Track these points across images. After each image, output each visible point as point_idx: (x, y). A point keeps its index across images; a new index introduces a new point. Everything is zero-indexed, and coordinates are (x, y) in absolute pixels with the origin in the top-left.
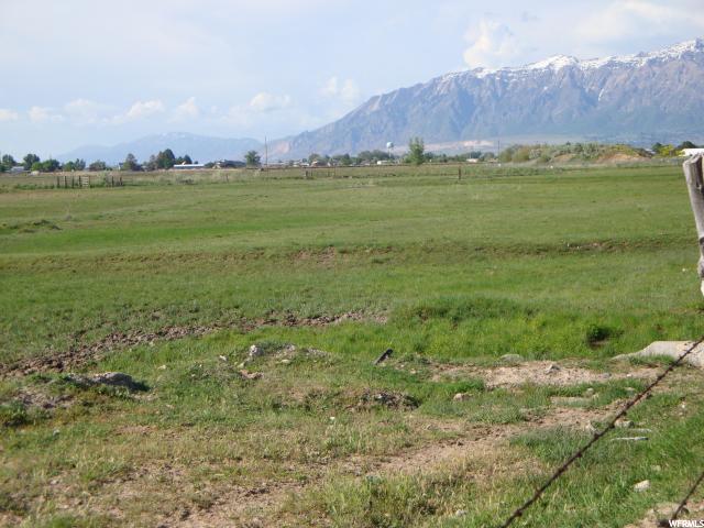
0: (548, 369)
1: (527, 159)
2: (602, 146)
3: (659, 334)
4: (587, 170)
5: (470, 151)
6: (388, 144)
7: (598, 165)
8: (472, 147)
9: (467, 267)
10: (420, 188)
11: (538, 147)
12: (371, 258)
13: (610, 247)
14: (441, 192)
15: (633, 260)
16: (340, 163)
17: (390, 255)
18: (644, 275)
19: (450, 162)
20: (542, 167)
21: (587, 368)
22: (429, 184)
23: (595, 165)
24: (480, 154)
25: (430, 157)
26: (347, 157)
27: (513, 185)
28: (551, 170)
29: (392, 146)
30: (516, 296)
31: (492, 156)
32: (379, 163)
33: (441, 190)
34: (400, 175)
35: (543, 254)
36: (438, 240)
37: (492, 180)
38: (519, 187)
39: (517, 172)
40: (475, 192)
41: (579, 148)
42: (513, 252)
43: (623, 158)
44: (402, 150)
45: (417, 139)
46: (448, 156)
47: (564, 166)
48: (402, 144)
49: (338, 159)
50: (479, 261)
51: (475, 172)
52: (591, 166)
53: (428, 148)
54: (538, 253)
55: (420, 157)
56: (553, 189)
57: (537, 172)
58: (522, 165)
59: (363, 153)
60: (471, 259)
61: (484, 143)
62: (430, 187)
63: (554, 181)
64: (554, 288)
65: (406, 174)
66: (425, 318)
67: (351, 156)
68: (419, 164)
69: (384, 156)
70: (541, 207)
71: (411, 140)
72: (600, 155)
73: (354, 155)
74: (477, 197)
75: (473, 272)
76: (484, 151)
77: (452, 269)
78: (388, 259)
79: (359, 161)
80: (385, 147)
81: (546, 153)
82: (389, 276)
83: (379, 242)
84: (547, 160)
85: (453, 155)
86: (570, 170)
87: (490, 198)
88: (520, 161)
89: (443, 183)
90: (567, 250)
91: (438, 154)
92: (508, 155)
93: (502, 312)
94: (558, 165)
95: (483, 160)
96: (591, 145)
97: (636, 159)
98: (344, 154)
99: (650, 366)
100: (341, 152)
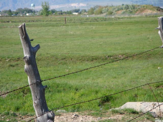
0: (73, 116)
1: (101, 13)
2: (139, 6)
3: (134, 99)
4: (130, 18)
5: (74, 9)
6: (32, 5)
7: (136, 16)
8: (75, 7)
9: (56, 68)
10: (44, 28)
11: (107, 7)
12: (8, 64)
13: (127, 57)
14: (54, 30)
15: (137, 63)
16: (7, 14)
17: (19, 62)
18: (139, 71)
19: (64, 14)
20: (108, 17)
21: (92, 115)
22: (50, 26)
23: (135, 16)
24: (79, 10)
25: (53, 11)
26: (10, 11)
27: (91, 26)
28: (112, 19)
29: (34, 6)
30: (73, 82)
31: (85, 11)
32: (27, 14)
33: (54, 29)
34: (37, 21)
35: (95, 61)
36: (44, 55)
37: (82, 24)
38: (94, 27)
39: (96, 20)
40: (71, 30)
41: (127, 7)
42: (80, 60)
43: (149, 12)
44: (39, 8)
45: (45, 3)
46: (63, 11)
47: (119, 16)
48: (39, 5)
49: (5, 12)
50: (63, 65)
51: (75, 20)
52: (132, 16)
53: (52, 7)
54: (92, 61)
55: (47, 11)
56: (110, 28)
57: (105, 20)
58: (99, 16)
59: (19, 9)
60: (59, 64)
61: (81, 5)
62: (50, 27)
63: (112, 24)
64: (95, 77)
65: (40, 21)
66: (26, 94)
67: (12, 10)
68: (47, 15)
69: (30, 11)
70: (102, 38)
71: (43, 3)
72: (137, 10)
73: (14, 10)
74: (72, 33)
75: (58, 70)
76: (81, 9)
77: (49, 69)
78: (17, 64)
79: (17, 13)
80: (31, 6)
81: (111, 10)
82: (16, 73)
83: (14, 56)
84: (111, 13)
85: (66, 11)
86: (122, 18)
87: (78, 33)
88: (98, 14)
89: (57, 25)
90: (106, 59)
91: (58, 10)
92: (92, 11)
93: (64, 90)
94: (117, 16)
95: (80, 13)
96: (133, 6)
97: (155, 12)
98: (8, 10)
99: (121, 114)
100: (7, 8)
